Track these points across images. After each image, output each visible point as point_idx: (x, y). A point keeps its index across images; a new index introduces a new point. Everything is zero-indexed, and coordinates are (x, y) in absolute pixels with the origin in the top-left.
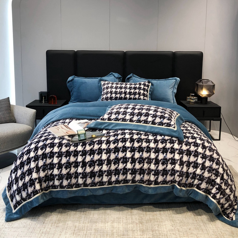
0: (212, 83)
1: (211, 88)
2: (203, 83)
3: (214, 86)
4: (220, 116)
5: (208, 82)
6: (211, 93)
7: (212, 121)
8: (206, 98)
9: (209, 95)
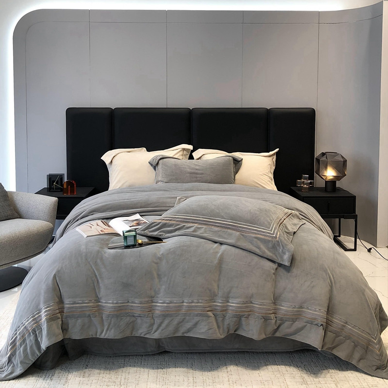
0: (343, 157)
1: (341, 166)
2: (327, 158)
3: (345, 162)
4: (354, 211)
5: (335, 156)
6: (341, 174)
7: (342, 219)
8: (333, 183)
9: (337, 178)
